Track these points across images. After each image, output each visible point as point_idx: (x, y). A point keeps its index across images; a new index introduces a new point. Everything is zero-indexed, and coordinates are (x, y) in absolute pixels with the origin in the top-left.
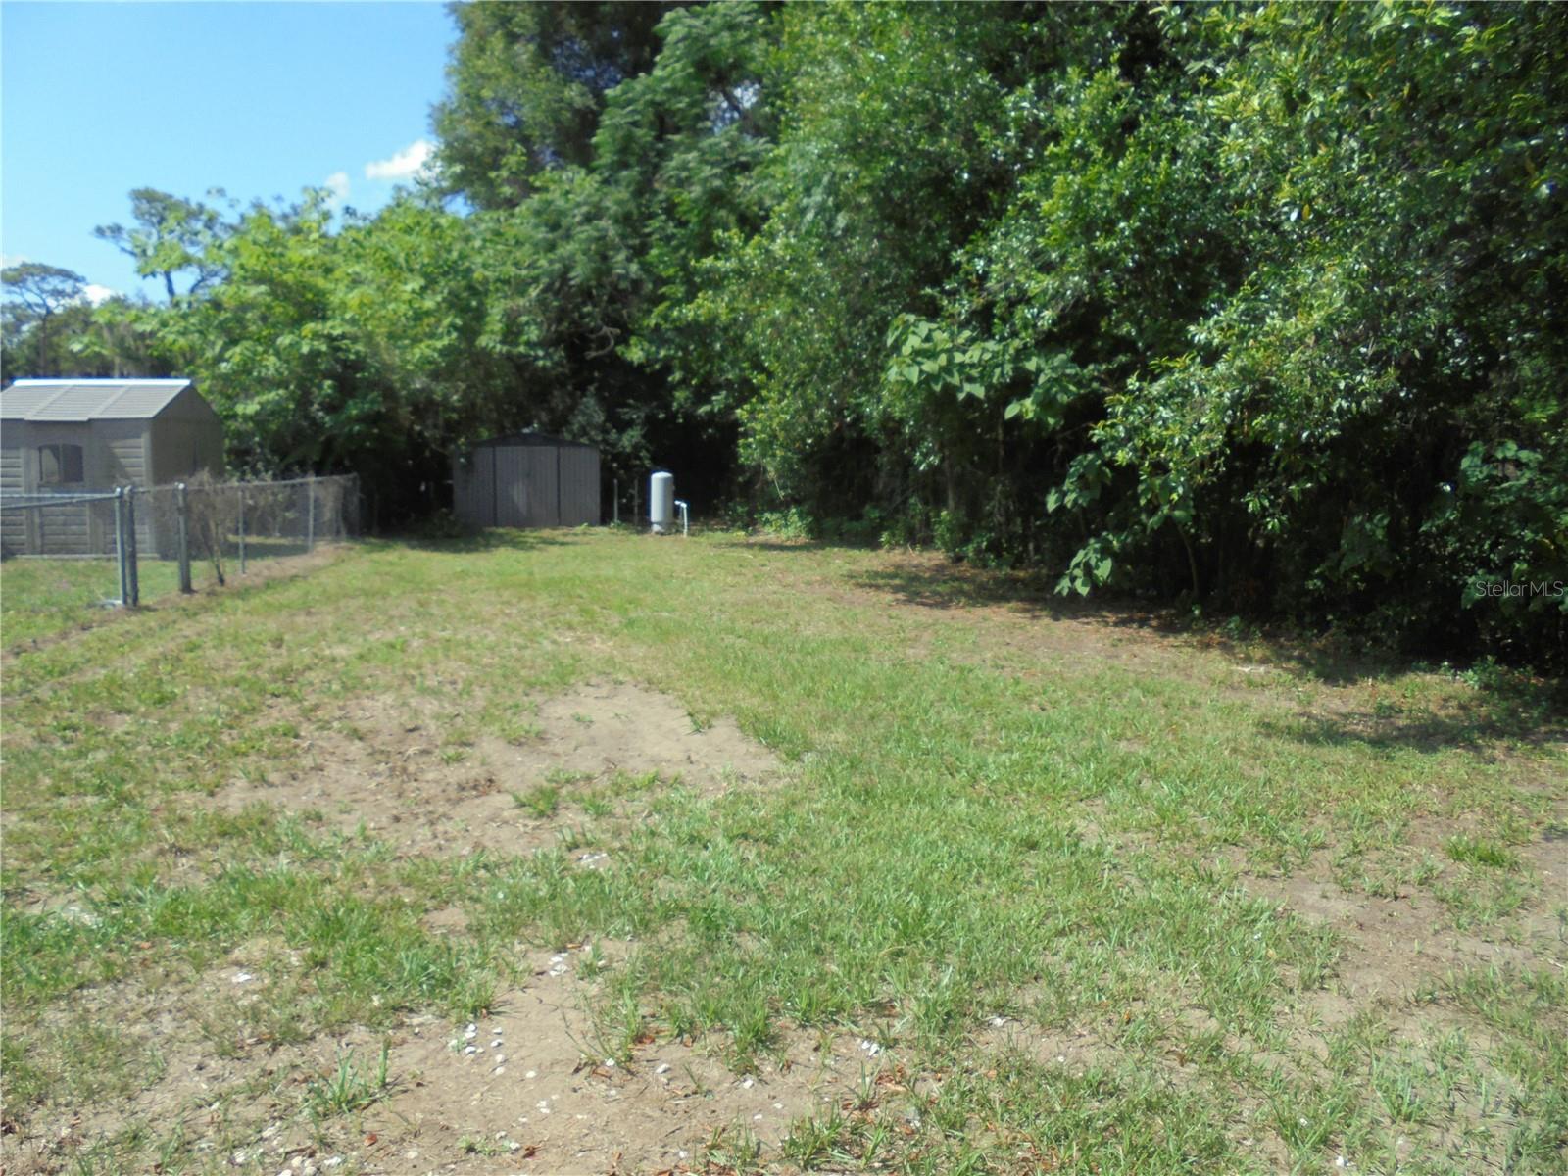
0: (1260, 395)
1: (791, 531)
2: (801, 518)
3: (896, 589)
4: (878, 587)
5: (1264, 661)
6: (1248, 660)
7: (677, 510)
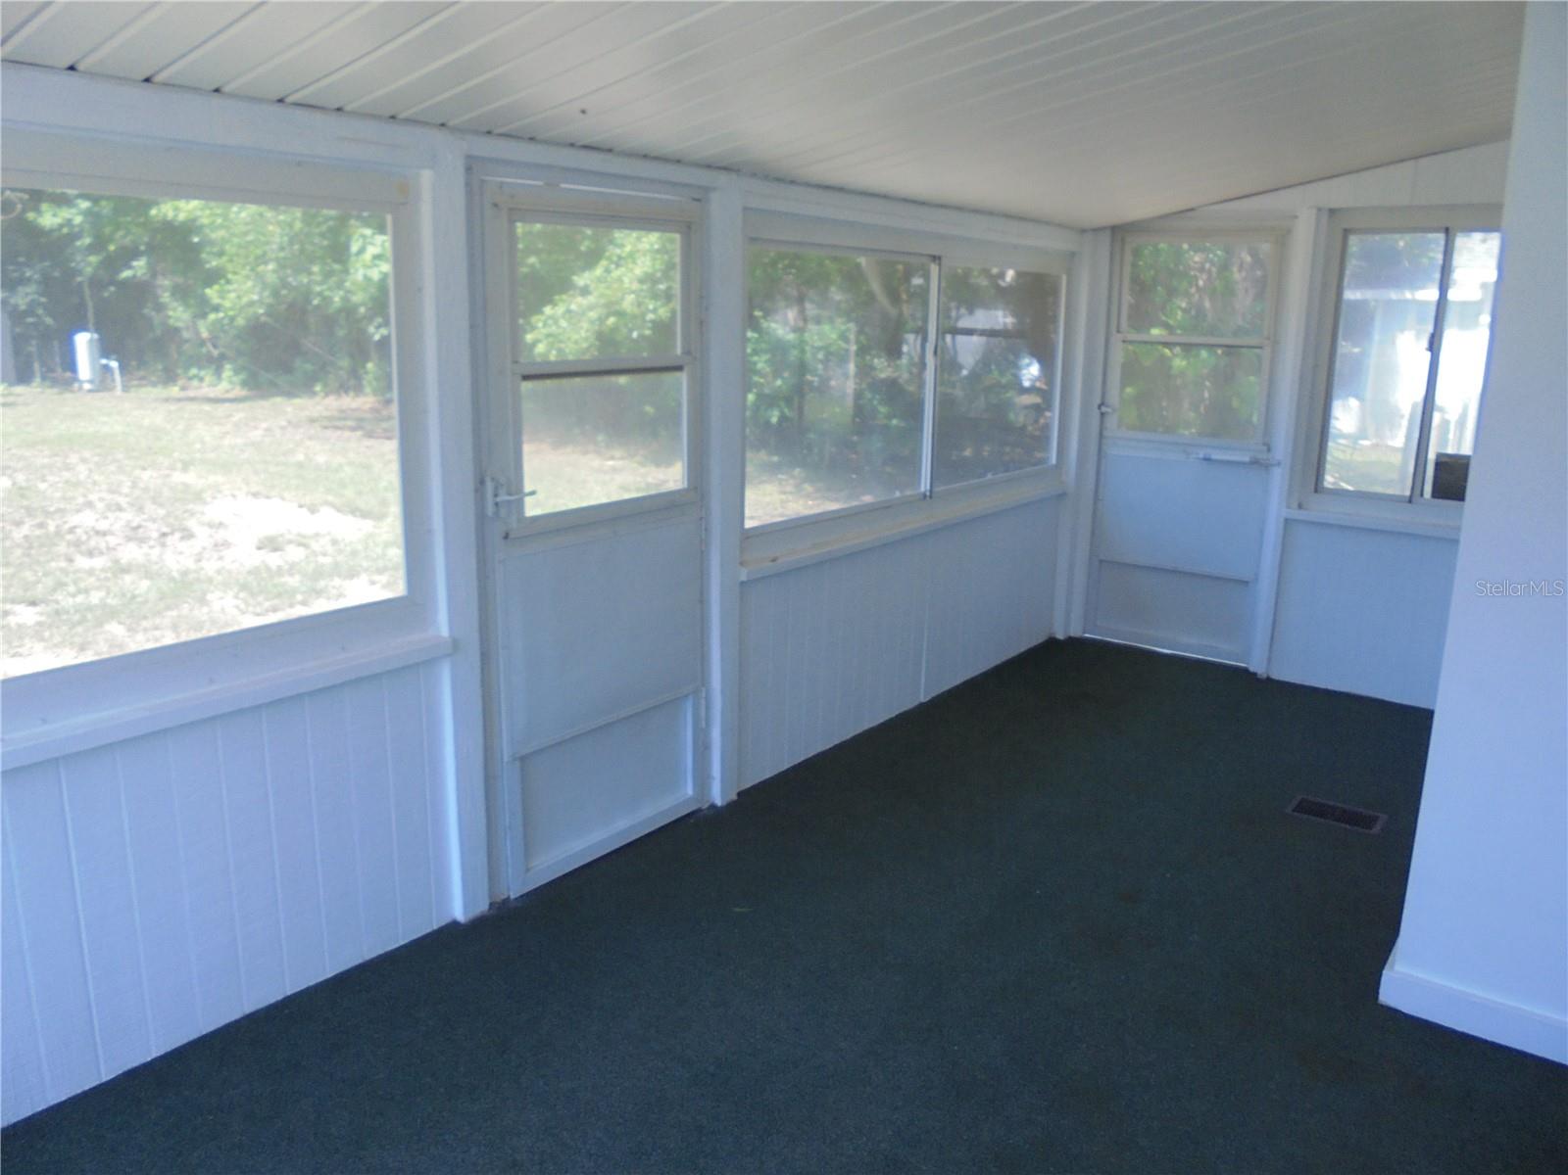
0: (612, 308)
1: (224, 385)
2: (236, 372)
3: (353, 429)
4: (337, 428)
5: (622, 458)
6: (612, 458)
7: (106, 368)
